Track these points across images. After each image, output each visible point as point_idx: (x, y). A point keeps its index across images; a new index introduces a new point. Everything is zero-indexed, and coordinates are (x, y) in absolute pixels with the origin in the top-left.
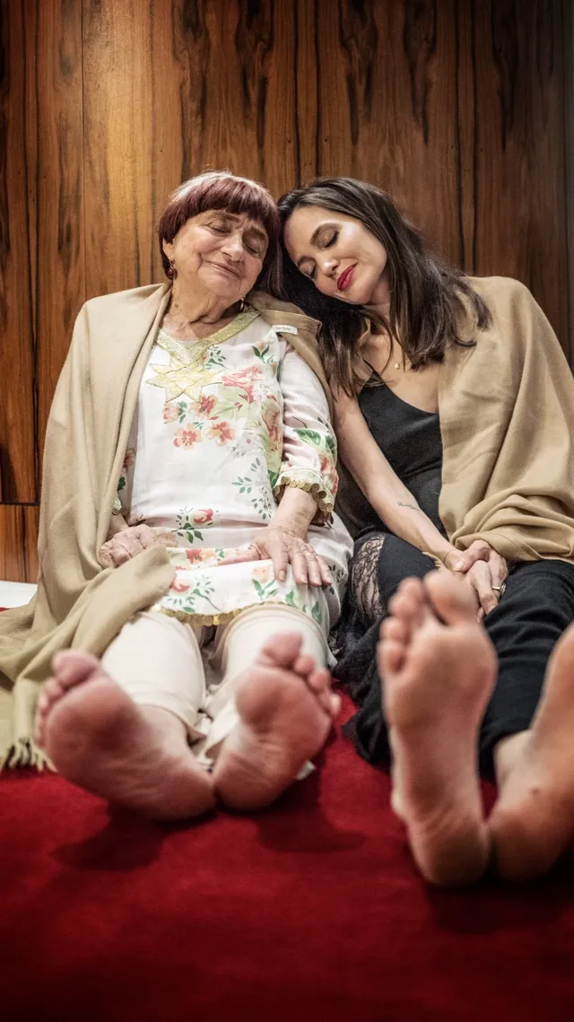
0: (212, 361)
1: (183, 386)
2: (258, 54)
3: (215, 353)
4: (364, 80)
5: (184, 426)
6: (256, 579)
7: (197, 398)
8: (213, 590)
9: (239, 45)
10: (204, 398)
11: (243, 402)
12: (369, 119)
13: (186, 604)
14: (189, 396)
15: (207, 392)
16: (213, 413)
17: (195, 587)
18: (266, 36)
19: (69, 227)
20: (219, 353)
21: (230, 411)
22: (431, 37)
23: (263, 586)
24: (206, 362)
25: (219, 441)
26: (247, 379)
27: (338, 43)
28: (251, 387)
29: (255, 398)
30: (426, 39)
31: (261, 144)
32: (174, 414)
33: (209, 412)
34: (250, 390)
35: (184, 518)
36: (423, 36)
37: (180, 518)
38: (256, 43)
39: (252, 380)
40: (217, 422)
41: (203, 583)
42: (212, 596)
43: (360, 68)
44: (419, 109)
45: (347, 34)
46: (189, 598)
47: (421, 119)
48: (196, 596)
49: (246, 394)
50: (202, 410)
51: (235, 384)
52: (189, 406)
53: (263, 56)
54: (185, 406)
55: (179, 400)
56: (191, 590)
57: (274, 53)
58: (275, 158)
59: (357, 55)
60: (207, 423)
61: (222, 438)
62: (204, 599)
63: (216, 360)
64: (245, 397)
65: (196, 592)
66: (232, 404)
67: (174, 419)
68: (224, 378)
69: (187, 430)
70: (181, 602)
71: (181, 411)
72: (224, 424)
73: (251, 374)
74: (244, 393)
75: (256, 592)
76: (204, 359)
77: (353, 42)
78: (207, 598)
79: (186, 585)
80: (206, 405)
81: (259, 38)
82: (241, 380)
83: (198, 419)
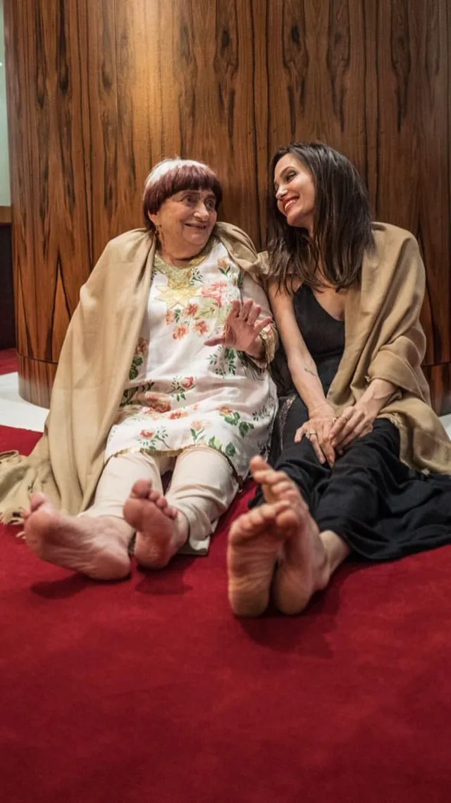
0: (194, 278)
1: (178, 299)
2: (228, 75)
3: (196, 273)
4: (300, 90)
5: (179, 325)
6: (194, 429)
7: (186, 305)
8: (167, 435)
9: (217, 69)
10: (191, 307)
11: (215, 307)
12: (303, 116)
13: (150, 444)
14: (181, 305)
15: (193, 301)
16: (197, 315)
17: (156, 433)
18: (234, 62)
19: (111, 189)
20: (198, 273)
21: (207, 314)
22: (346, 57)
23: (197, 433)
24: (191, 279)
25: (199, 332)
26: (217, 292)
27: (282, 65)
28: (220, 297)
29: (222, 304)
30: (343, 59)
31: (231, 135)
32: (172, 318)
33: (194, 315)
34: (219, 299)
35: (176, 383)
36: (341, 57)
37: (174, 384)
38: (228, 66)
39: (221, 292)
40: (199, 321)
41: (161, 432)
42: (166, 439)
43: (297, 82)
44: (338, 108)
45: (287, 58)
46: (152, 441)
47: (339, 115)
48: (156, 439)
49: (217, 302)
50: (190, 313)
51: (210, 296)
52: (181, 312)
53: (232, 75)
54: (179, 311)
55: (175, 308)
56: (153, 436)
57: (239, 73)
58: (240, 145)
59: (295, 72)
60: (192, 322)
61: (201, 331)
62: (162, 442)
63: (197, 278)
64: (216, 304)
65: (157, 437)
66: (208, 309)
67: (172, 321)
68: (203, 293)
69: (180, 327)
70: (147, 443)
71: (177, 315)
72: (203, 323)
73: (219, 289)
74: (215, 301)
75: (192, 437)
76: (189, 277)
77: (292, 64)
78: (163, 441)
79: (150, 432)
80: (192, 310)
81: (229, 63)
82: (214, 293)
83: (187, 320)
